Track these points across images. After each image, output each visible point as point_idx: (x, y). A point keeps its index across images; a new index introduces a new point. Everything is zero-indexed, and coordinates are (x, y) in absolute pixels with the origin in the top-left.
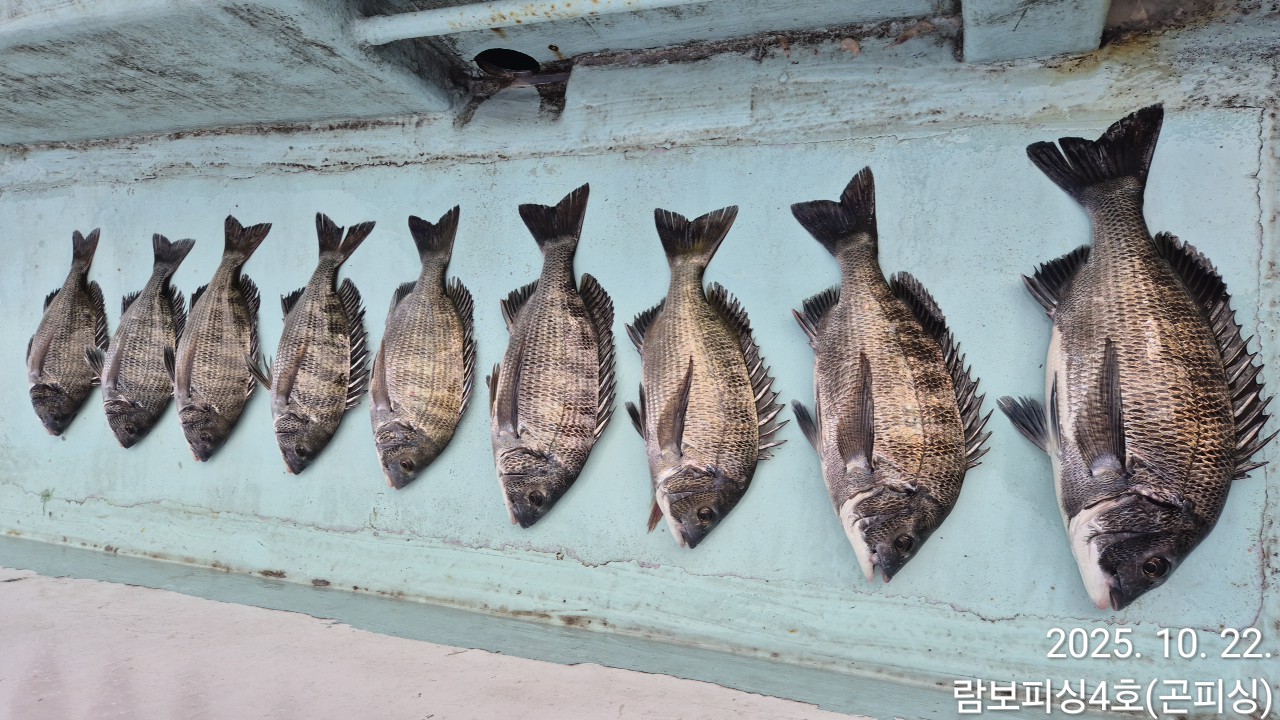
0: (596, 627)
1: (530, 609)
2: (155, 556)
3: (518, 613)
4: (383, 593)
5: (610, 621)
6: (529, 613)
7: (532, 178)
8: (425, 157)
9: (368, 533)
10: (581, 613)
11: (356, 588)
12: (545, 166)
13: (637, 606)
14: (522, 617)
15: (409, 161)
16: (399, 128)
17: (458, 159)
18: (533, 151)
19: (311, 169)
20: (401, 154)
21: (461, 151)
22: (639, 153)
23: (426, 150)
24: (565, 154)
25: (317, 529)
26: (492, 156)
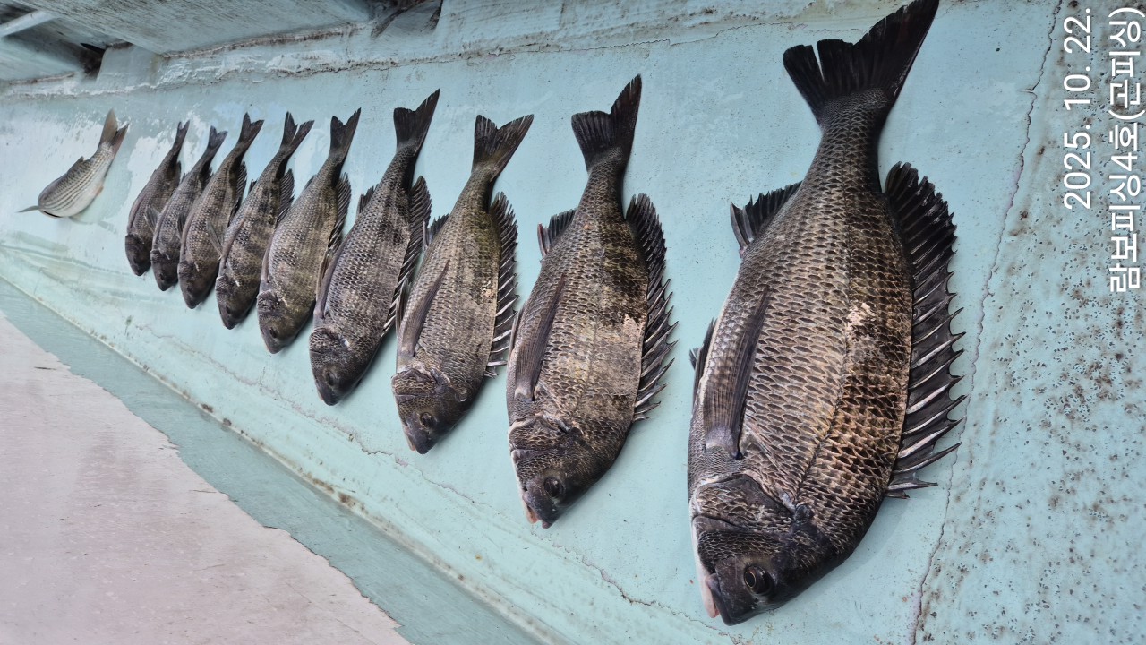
0: (356, 510)
1: (324, 480)
2: (162, 378)
3: (316, 481)
4: (254, 441)
5: (366, 508)
6: (322, 484)
7: (407, 83)
8: (351, 64)
9: (257, 387)
10: (351, 494)
11: (242, 432)
12: (417, 72)
13: (385, 499)
14: (318, 487)
15: (342, 67)
16: (340, 37)
17: (368, 65)
18: (412, 57)
19: (291, 75)
20: (338, 61)
21: (370, 59)
22: (478, 60)
23: (351, 58)
24: (431, 61)
25: (235, 377)
26: (387, 62)
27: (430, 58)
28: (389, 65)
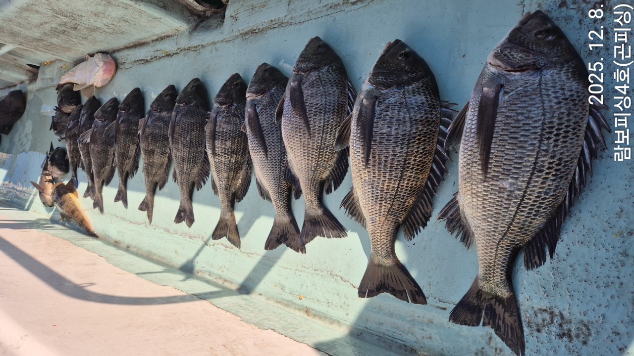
7: (211, 54)
8: (179, 50)
12: (215, 48)
15: (174, 52)
16: (172, 38)
17: (189, 49)
18: (212, 41)
19: (147, 61)
20: (172, 49)
21: (190, 45)
22: (247, 36)
23: (179, 47)
24: (222, 41)
25: (130, 222)
26: (199, 45)
27: (222, 39)
28: (200, 47)
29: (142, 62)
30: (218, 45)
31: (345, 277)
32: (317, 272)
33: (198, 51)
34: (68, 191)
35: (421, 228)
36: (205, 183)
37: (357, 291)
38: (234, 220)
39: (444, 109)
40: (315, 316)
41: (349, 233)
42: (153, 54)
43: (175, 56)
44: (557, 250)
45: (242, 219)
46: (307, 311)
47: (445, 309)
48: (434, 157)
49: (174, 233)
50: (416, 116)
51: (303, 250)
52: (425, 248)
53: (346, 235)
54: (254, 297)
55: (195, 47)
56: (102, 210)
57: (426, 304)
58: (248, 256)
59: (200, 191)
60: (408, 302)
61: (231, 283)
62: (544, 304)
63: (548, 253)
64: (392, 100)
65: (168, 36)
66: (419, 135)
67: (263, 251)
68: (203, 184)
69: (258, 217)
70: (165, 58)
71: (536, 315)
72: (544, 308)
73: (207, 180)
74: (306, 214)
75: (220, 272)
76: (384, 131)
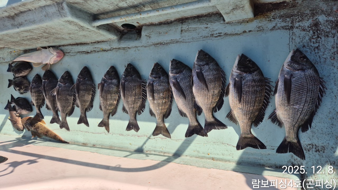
5: (156, 151)
7: (135, 52)
15: (109, 49)
16: (106, 42)
17: (119, 48)
18: (135, 46)
19: (88, 52)
20: (107, 48)
21: (120, 47)
22: (158, 45)
23: (112, 47)
24: (142, 47)
25: (93, 133)
26: (126, 47)
27: (141, 46)
28: (127, 48)
29: (85, 53)
30: (139, 48)
31: (229, 144)
32: (215, 143)
33: (126, 50)
34: (37, 121)
35: (260, 122)
36: (143, 111)
37: (236, 148)
38: (165, 126)
39: (266, 81)
40: (217, 160)
41: (228, 127)
42: (92, 50)
43: (109, 51)
44: (312, 125)
45: (169, 126)
46: (213, 159)
47: (274, 149)
48: (264, 98)
49: (127, 135)
50: (258, 84)
51: (206, 135)
52: (263, 130)
53: (227, 128)
54: (182, 157)
55: (123, 48)
56: (68, 129)
57: (266, 148)
58: (176, 141)
59: (140, 115)
60: (259, 149)
61: (169, 153)
62: (310, 143)
63: (309, 127)
64: (248, 78)
65: (102, 41)
66: (259, 90)
67: (184, 138)
68: (142, 112)
69: (178, 124)
70: (102, 52)
71: (307, 146)
72: (310, 144)
73: (144, 110)
74: (206, 121)
75: (161, 150)
76: (247, 90)
